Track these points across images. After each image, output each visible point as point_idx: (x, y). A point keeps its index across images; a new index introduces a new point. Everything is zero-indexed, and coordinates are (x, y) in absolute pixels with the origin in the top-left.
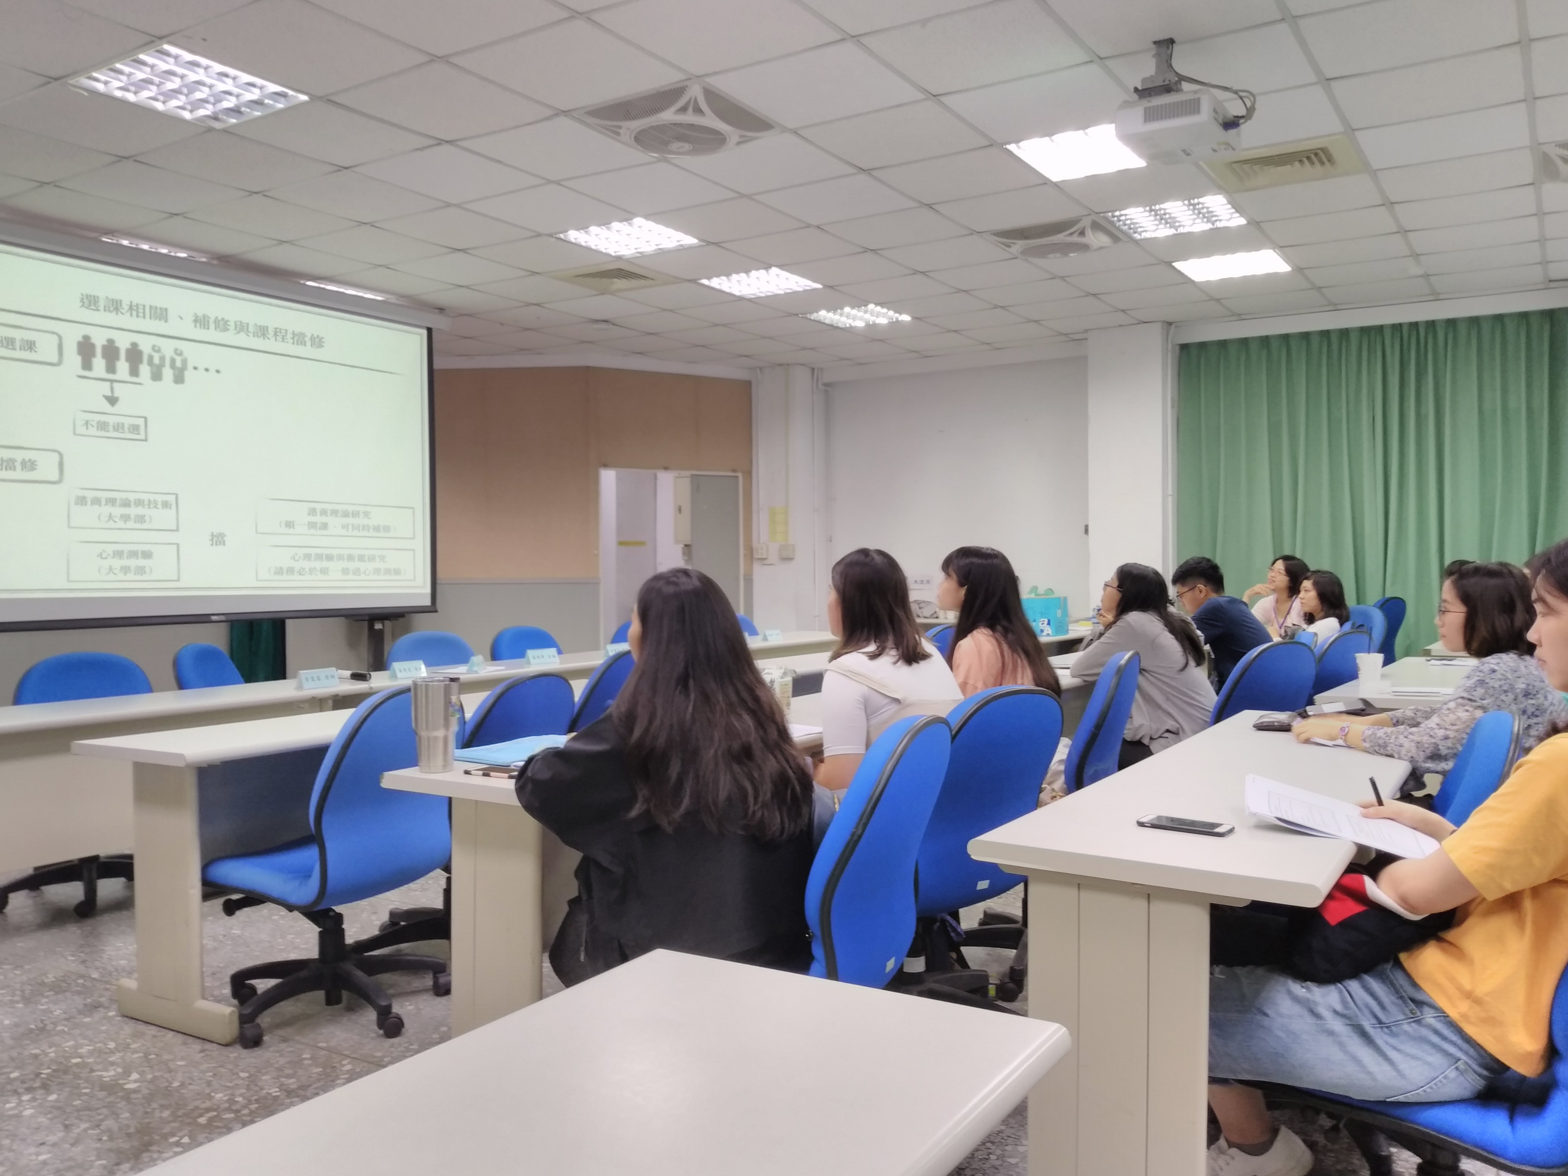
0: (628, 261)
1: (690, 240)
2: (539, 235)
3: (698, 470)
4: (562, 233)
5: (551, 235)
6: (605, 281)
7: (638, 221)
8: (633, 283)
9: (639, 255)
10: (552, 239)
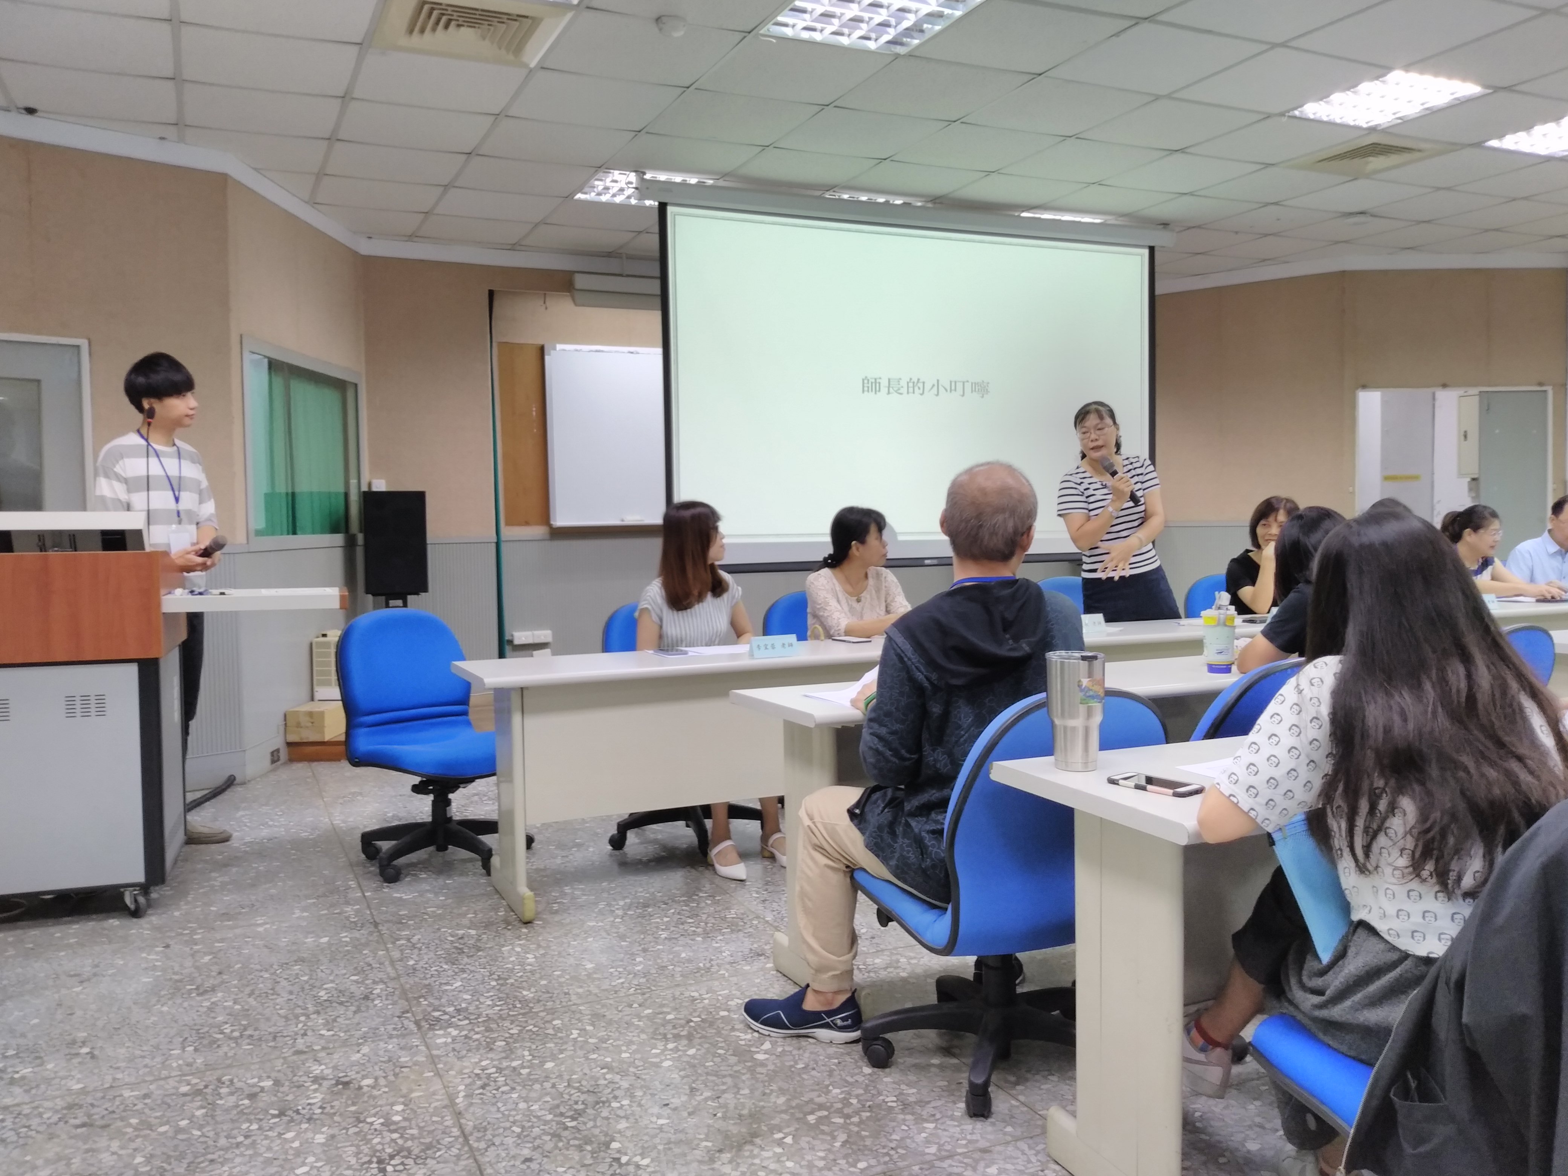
0: (1385, 131)
1: (1470, 89)
2: (1269, 116)
3: (1490, 386)
4: (1296, 108)
5: (1282, 114)
6: (1357, 161)
7: (1396, 75)
8: (1394, 159)
9: (1399, 121)
10: (1284, 119)
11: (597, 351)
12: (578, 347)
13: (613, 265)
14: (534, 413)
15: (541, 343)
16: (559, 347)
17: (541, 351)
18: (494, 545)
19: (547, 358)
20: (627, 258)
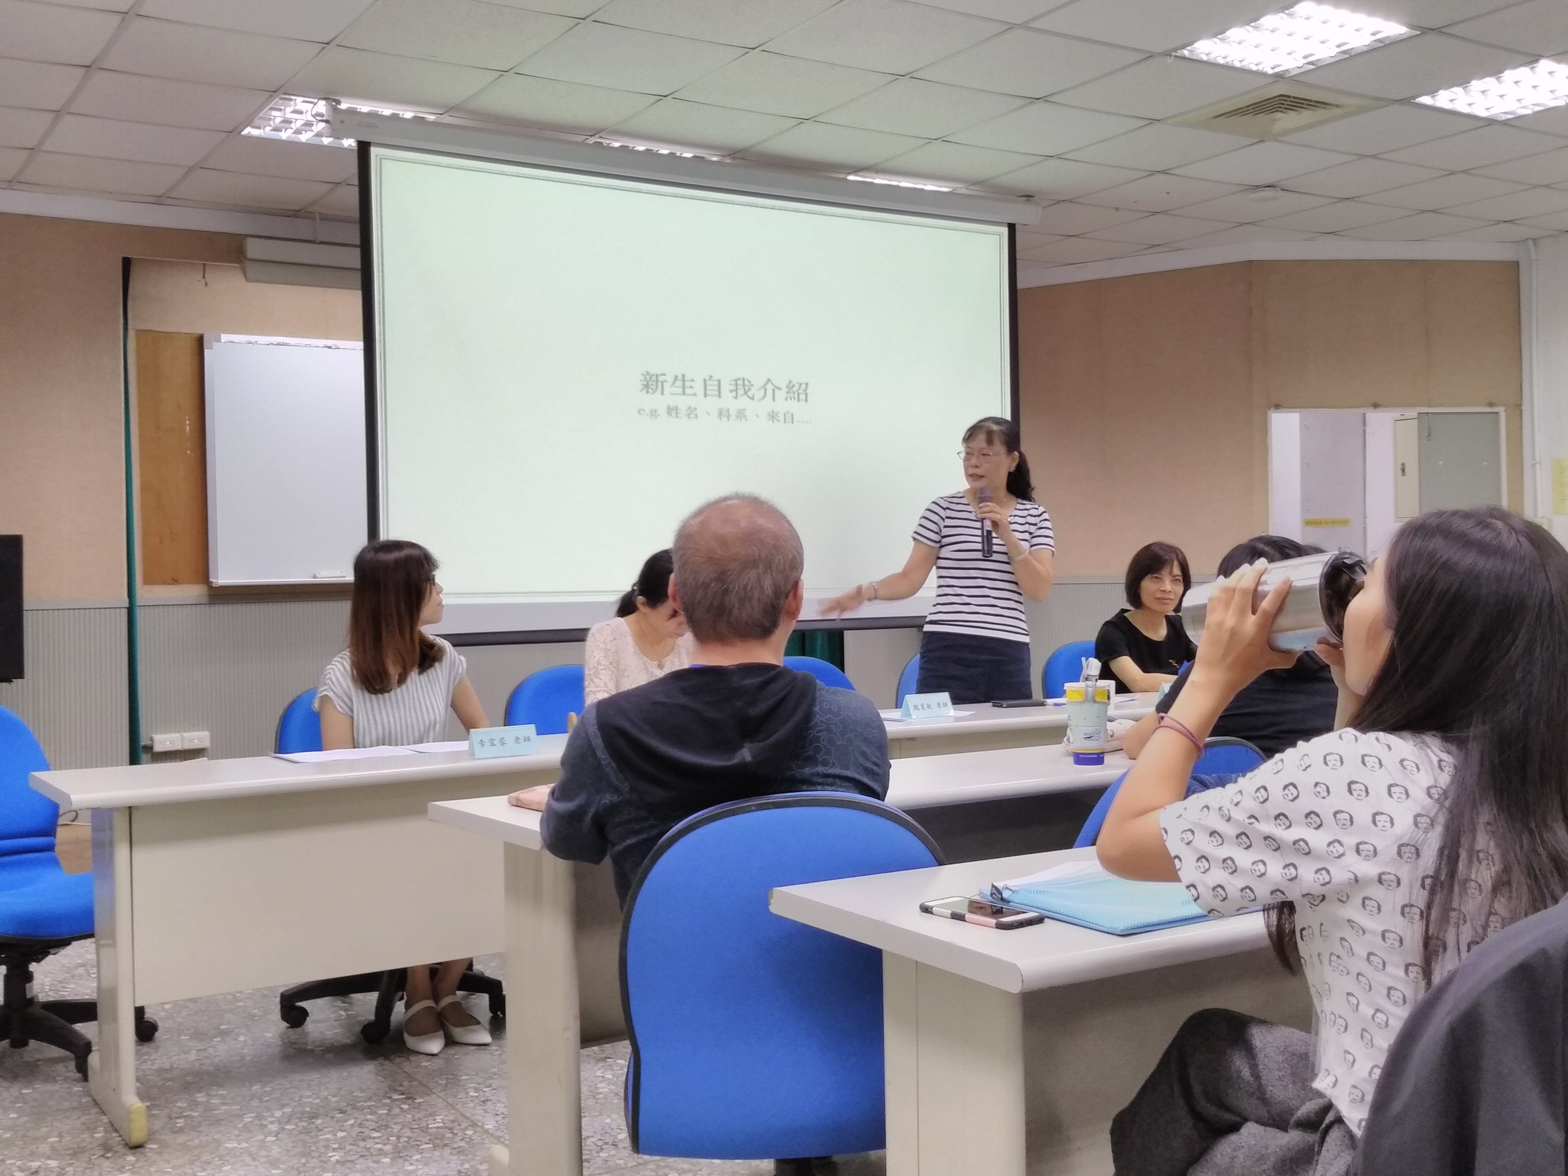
0: (1294, 79)
2: (1151, 56)
3: (1430, 406)
4: (1185, 46)
5: (1168, 54)
8: (1307, 117)
10: (1170, 60)
11: (278, 344)
12: (253, 338)
13: (303, 229)
14: (188, 428)
15: (200, 332)
16: (225, 337)
17: (200, 342)
18: (124, 612)
19: (207, 353)
20: (321, 219)
